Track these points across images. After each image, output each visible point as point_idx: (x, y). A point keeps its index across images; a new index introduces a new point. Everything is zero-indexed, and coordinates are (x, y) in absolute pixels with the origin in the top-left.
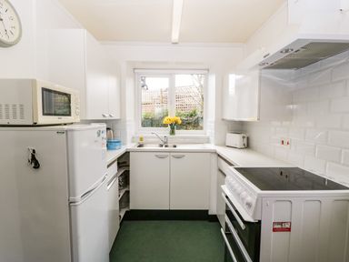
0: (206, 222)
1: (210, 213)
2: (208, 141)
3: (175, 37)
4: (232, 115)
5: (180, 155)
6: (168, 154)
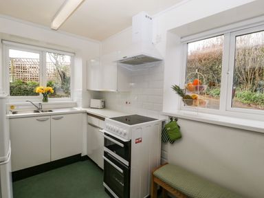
0: (80, 162)
1: (82, 155)
2: (76, 105)
3: (56, 24)
4: (95, 87)
5: (58, 117)
6: (49, 117)
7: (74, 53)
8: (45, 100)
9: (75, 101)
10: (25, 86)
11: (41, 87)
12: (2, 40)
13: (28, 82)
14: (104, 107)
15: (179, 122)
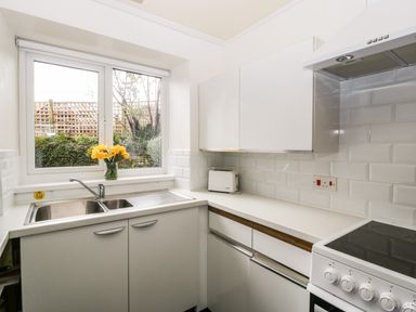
1: (198, 310)
2: (175, 185)
6: (125, 224)
7: (169, 71)
8: (111, 175)
9: (171, 175)
10: (72, 144)
11: (101, 146)
12: (17, 38)
13: (76, 138)
14: (240, 188)
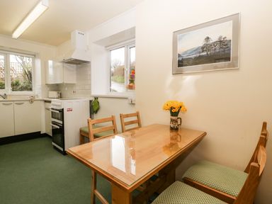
1: (42, 133)
3: (16, 35)
5: (20, 103)
6: (12, 102)
15: (99, 100)
